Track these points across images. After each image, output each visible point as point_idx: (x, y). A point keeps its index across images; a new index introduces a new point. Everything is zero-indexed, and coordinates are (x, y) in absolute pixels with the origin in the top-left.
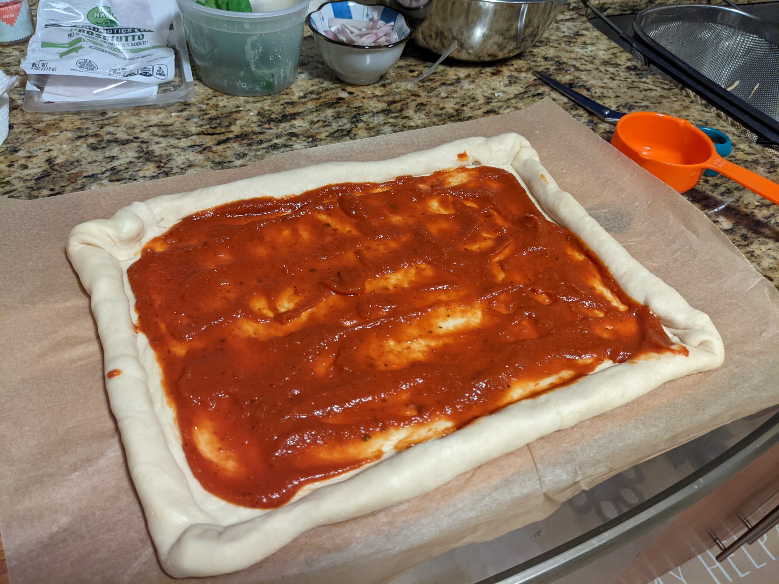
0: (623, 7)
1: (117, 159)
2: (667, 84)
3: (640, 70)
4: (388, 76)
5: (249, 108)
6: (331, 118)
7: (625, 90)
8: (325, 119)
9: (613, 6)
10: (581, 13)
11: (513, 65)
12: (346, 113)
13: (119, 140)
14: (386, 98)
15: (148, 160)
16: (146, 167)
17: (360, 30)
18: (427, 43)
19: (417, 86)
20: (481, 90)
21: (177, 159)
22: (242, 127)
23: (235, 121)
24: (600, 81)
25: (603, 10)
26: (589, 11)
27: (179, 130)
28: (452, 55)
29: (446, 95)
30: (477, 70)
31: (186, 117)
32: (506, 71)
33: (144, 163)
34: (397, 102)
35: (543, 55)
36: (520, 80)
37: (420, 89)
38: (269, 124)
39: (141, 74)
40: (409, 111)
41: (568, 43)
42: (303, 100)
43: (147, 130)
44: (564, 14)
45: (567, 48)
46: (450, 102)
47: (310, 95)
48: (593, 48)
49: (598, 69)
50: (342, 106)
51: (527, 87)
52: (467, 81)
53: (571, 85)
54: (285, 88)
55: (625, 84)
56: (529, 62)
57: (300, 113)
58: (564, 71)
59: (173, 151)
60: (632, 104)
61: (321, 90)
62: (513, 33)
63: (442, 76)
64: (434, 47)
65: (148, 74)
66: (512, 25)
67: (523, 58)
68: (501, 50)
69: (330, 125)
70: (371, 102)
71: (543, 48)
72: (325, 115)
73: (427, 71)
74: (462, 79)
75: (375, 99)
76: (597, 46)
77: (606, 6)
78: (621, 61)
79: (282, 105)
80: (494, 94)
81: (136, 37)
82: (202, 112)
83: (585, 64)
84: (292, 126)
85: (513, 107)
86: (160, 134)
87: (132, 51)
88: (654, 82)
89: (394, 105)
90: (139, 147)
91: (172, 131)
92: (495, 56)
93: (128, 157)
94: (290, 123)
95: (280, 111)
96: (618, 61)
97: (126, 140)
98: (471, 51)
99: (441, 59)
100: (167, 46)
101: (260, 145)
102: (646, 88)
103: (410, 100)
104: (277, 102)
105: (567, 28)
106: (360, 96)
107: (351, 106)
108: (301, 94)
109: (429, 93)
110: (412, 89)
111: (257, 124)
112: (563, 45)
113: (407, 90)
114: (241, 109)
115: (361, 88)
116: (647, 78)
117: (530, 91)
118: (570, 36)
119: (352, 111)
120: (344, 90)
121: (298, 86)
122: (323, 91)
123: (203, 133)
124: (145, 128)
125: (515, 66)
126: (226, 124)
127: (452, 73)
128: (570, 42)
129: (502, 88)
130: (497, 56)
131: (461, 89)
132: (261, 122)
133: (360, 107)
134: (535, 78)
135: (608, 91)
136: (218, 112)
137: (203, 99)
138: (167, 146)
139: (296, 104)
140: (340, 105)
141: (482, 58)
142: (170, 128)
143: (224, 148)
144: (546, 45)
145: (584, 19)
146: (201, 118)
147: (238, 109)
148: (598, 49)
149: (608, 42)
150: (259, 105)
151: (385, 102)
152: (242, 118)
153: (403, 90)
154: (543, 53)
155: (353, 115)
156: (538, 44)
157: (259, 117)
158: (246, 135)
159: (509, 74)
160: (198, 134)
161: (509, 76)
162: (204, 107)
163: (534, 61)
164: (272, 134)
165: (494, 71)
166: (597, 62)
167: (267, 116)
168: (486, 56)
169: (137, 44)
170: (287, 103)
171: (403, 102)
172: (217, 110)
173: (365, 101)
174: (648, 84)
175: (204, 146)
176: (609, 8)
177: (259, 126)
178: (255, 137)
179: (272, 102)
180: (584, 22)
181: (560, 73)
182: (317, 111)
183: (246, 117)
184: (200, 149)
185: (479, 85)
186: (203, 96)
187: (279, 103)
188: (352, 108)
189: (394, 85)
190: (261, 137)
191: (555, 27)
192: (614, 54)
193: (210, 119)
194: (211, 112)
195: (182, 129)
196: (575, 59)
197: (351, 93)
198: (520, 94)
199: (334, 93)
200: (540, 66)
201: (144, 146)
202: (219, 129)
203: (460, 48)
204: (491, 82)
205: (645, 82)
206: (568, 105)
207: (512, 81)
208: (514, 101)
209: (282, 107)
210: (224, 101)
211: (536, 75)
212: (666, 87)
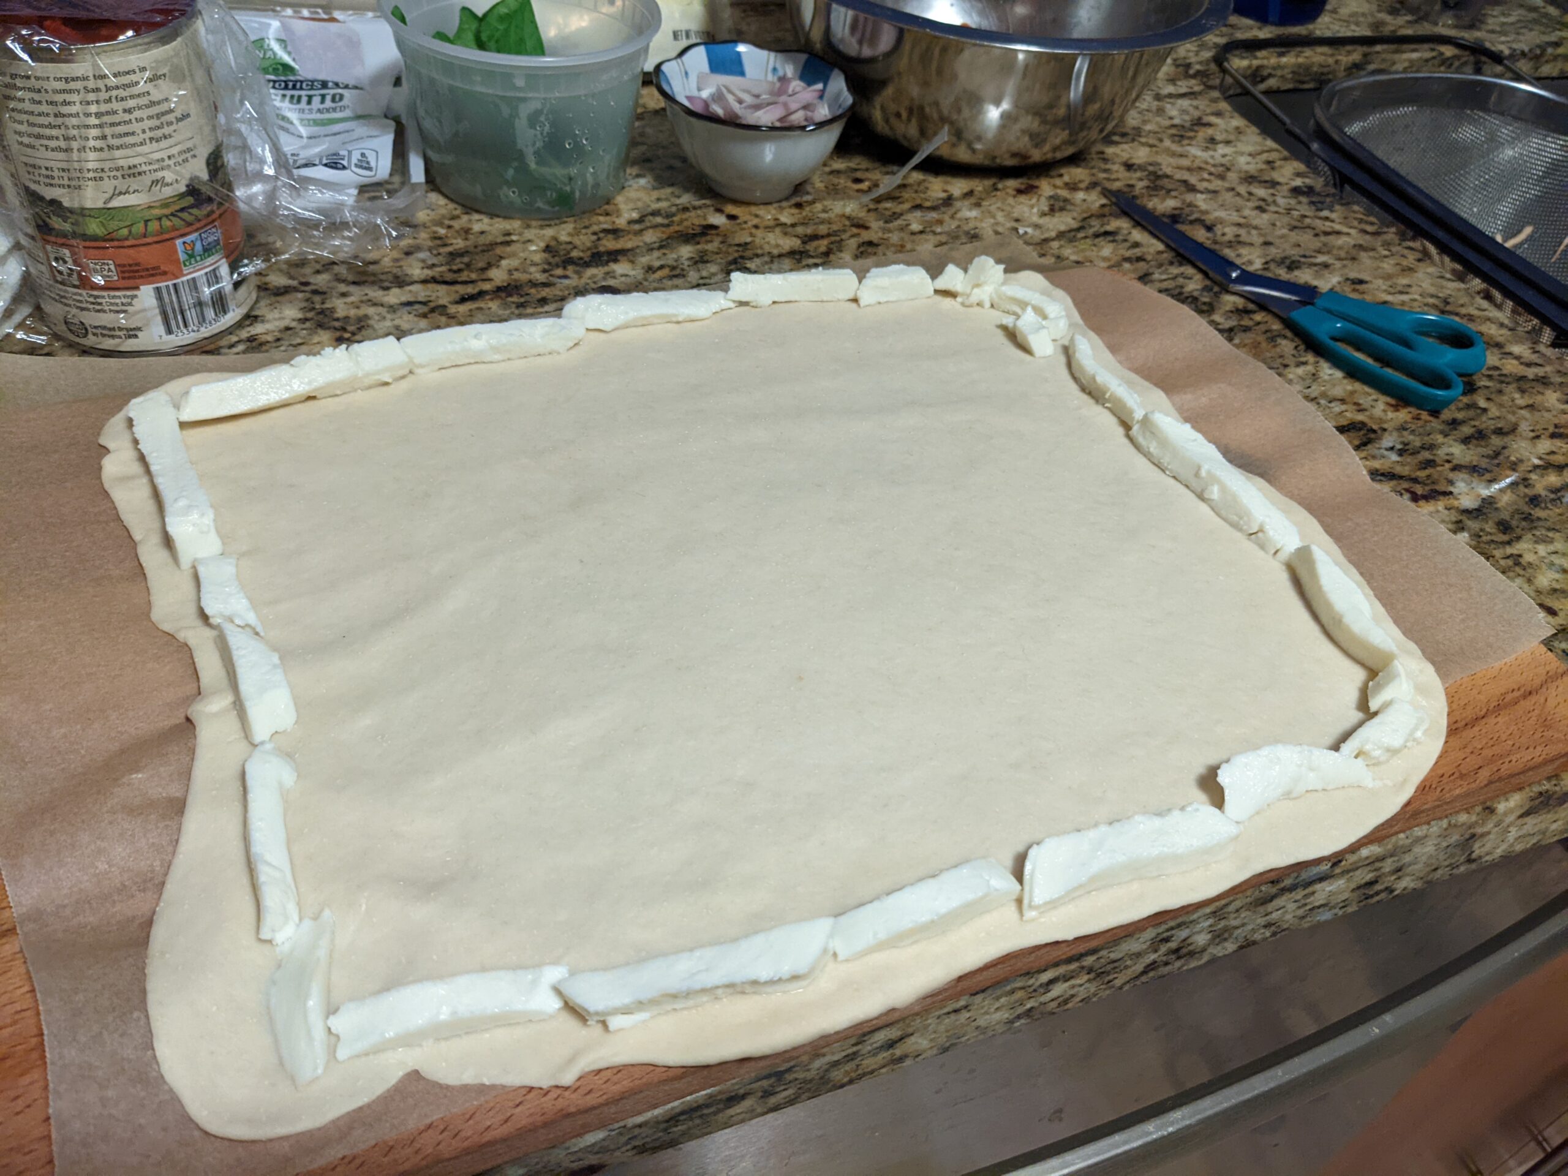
0: (1299, 74)
1: (263, 322)
2: (1372, 224)
3: (1319, 194)
4: (809, 188)
5: (530, 238)
6: (686, 263)
7: (1285, 231)
8: (675, 264)
9: (1279, 73)
10: (1210, 83)
11: (1061, 176)
12: (717, 253)
13: (270, 286)
14: (800, 230)
15: (320, 326)
16: (316, 339)
17: (757, 96)
18: (891, 128)
19: (865, 209)
20: (992, 221)
21: (376, 326)
22: (510, 272)
23: (499, 261)
24: (1235, 214)
25: (1259, 79)
26: (1229, 80)
27: (387, 273)
28: (938, 153)
29: (920, 228)
30: (988, 183)
31: (406, 250)
32: (1046, 187)
33: (312, 332)
34: (823, 237)
35: (1124, 160)
36: (1073, 204)
37: (872, 214)
38: (565, 268)
39: (326, 165)
40: (842, 255)
41: (1177, 139)
42: (637, 227)
43: (327, 270)
44: (1175, 85)
45: (1175, 147)
46: (927, 241)
47: (651, 218)
48: (1228, 150)
49: (1233, 189)
50: (711, 241)
51: (1085, 219)
52: (967, 203)
53: (1175, 217)
54: (604, 203)
55: (1286, 220)
56: (1094, 171)
57: (628, 250)
58: (1164, 192)
59: (371, 311)
60: (1298, 258)
61: (674, 209)
62: (1062, 112)
63: (916, 192)
64: (905, 137)
65: (339, 166)
66: (1059, 97)
67: (1083, 164)
68: (1036, 146)
69: (684, 276)
70: (771, 235)
71: (1125, 146)
72: (674, 256)
73: (888, 182)
74: (957, 199)
75: (778, 230)
76: (1235, 146)
77: (1265, 73)
78: (1283, 176)
79: (595, 233)
80: (1016, 230)
81: (328, 98)
82: (438, 242)
83: (1208, 180)
84: (610, 274)
85: (1053, 255)
86: (350, 278)
87: (317, 123)
88: (1345, 218)
89: (815, 243)
90: (307, 300)
91: (374, 275)
92: (1025, 157)
93: (283, 318)
94: (606, 269)
95: (589, 244)
96: (1276, 176)
97: (285, 287)
98: (978, 146)
99: (916, 160)
100: (386, 116)
101: (542, 306)
102: (1329, 230)
103: (848, 234)
104: (586, 227)
105: (1177, 111)
106: (750, 224)
107: (730, 241)
108: (635, 215)
109: (886, 222)
110: (854, 214)
111: (540, 268)
112: (1167, 143)
113: (843, 215)
114: (514, 238)
115: (754, 209)
116: (1332, 211)
117: (1091, 226)
118: (1183, 127)
119: (730, 250)
120: (719, 211)
121: (629, 200)
122: (678, 210)
123: (434, 280)
124: (323, 266)
125: (1066, 178)
126: (481, 265)
127: (937, 187)
128: (1182, 136)
129: (1035, 219)
130: (1029, 157)
131: (952, 217)
132: (549, 264)
133: (746, 244)
134: (1104, 201)
135: (1249, 233)
136: (468, 243)
137: (443, 217)
138: (362, 302)
139: (621, 234)
140: (709, 238)
141: (998, 161)
142: (372, 267)
143: (471, 310)
144: (1133, 140)
145: (1216, 94)
146: (435, 252)
147: (508, 238)
148: (1236, 152)
149: (1259, 139)
150: (549, 232)
151: (797, 236)
152: (513, 255)
153: (837, 216)
154: (1125, 156)
155: (730, 258)
156: (1116, 138)
157: (546, 255)
158: (516, 287)
159: (1051, 193)
160: (424, 282)
161: (1051, 197)
162: (442, 231)
163: (1106, 171)
164: (567, 288)
165: (1023, 187)
166: (1232, 176)
167: (562, 253)
168: (1007, 156)
169: (328, 110)
170: (605, 231)
171: (833, 239)
172: (466, 239)
173: (759, 233)
174: (1333, 221)
175: (432, 305)
176: (1270, 75)
177: (545, 271)
178: (533, 291)
179: (575, 228)
180: (1214, 101)
181: (1156, 196)
182: (661, 247)
183: (521, 255)
184: (424, 309)
185: (989, 212)
186: (443, 211)
187: (590, 231)
188: (730, 245)
189: (818, 206)
190: (545, 292)
191: (1154, 108)
192: (1269, 162)
193: (451, 254)
194: (454, 241)
195: (395, 271)
196: (1189, 169)
197: (732, 217)
198: (1070, 231)
199: (699, 216)
200: (1117, 179)
201: (317, 299)
202: (466, 273)
203: (954, 139)
204: (1013, 207)
205: (1327, 219)
206: (1165, 255)
207: (1057, 207)
208: (1055, 244)
209: (594, 238)
210: (480, 223)
211: (1105, 196)
212: (1369, 228)
